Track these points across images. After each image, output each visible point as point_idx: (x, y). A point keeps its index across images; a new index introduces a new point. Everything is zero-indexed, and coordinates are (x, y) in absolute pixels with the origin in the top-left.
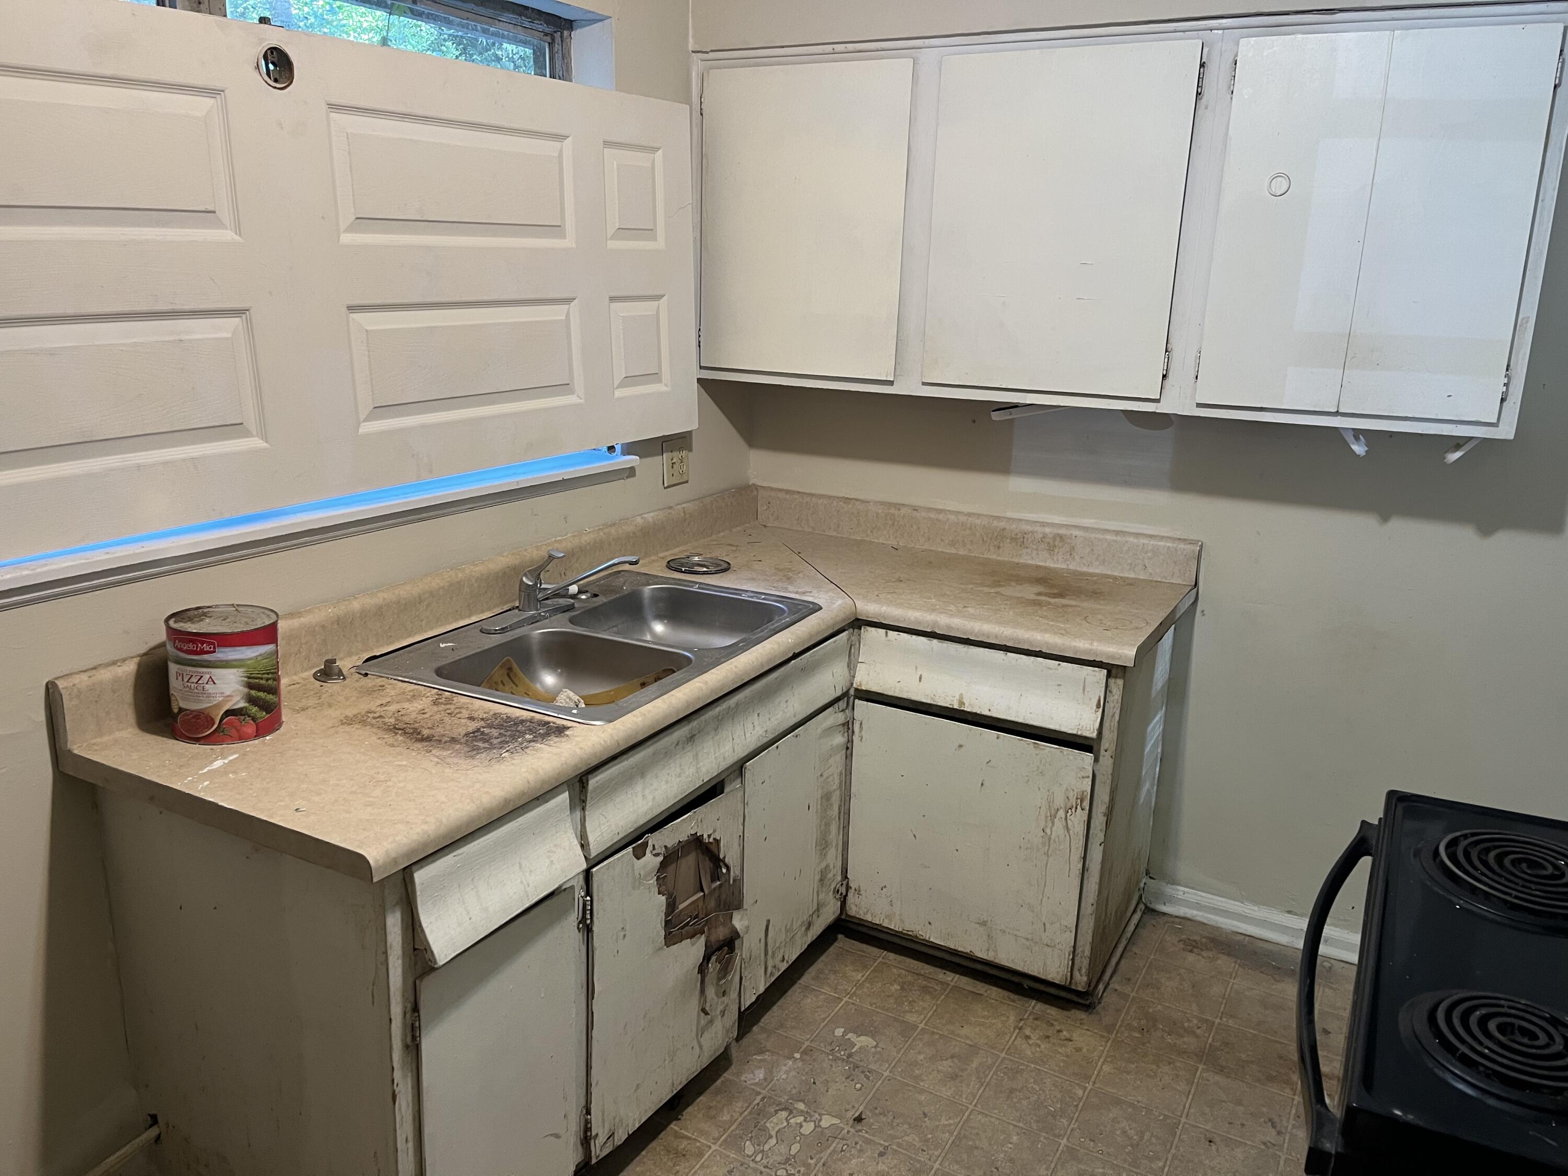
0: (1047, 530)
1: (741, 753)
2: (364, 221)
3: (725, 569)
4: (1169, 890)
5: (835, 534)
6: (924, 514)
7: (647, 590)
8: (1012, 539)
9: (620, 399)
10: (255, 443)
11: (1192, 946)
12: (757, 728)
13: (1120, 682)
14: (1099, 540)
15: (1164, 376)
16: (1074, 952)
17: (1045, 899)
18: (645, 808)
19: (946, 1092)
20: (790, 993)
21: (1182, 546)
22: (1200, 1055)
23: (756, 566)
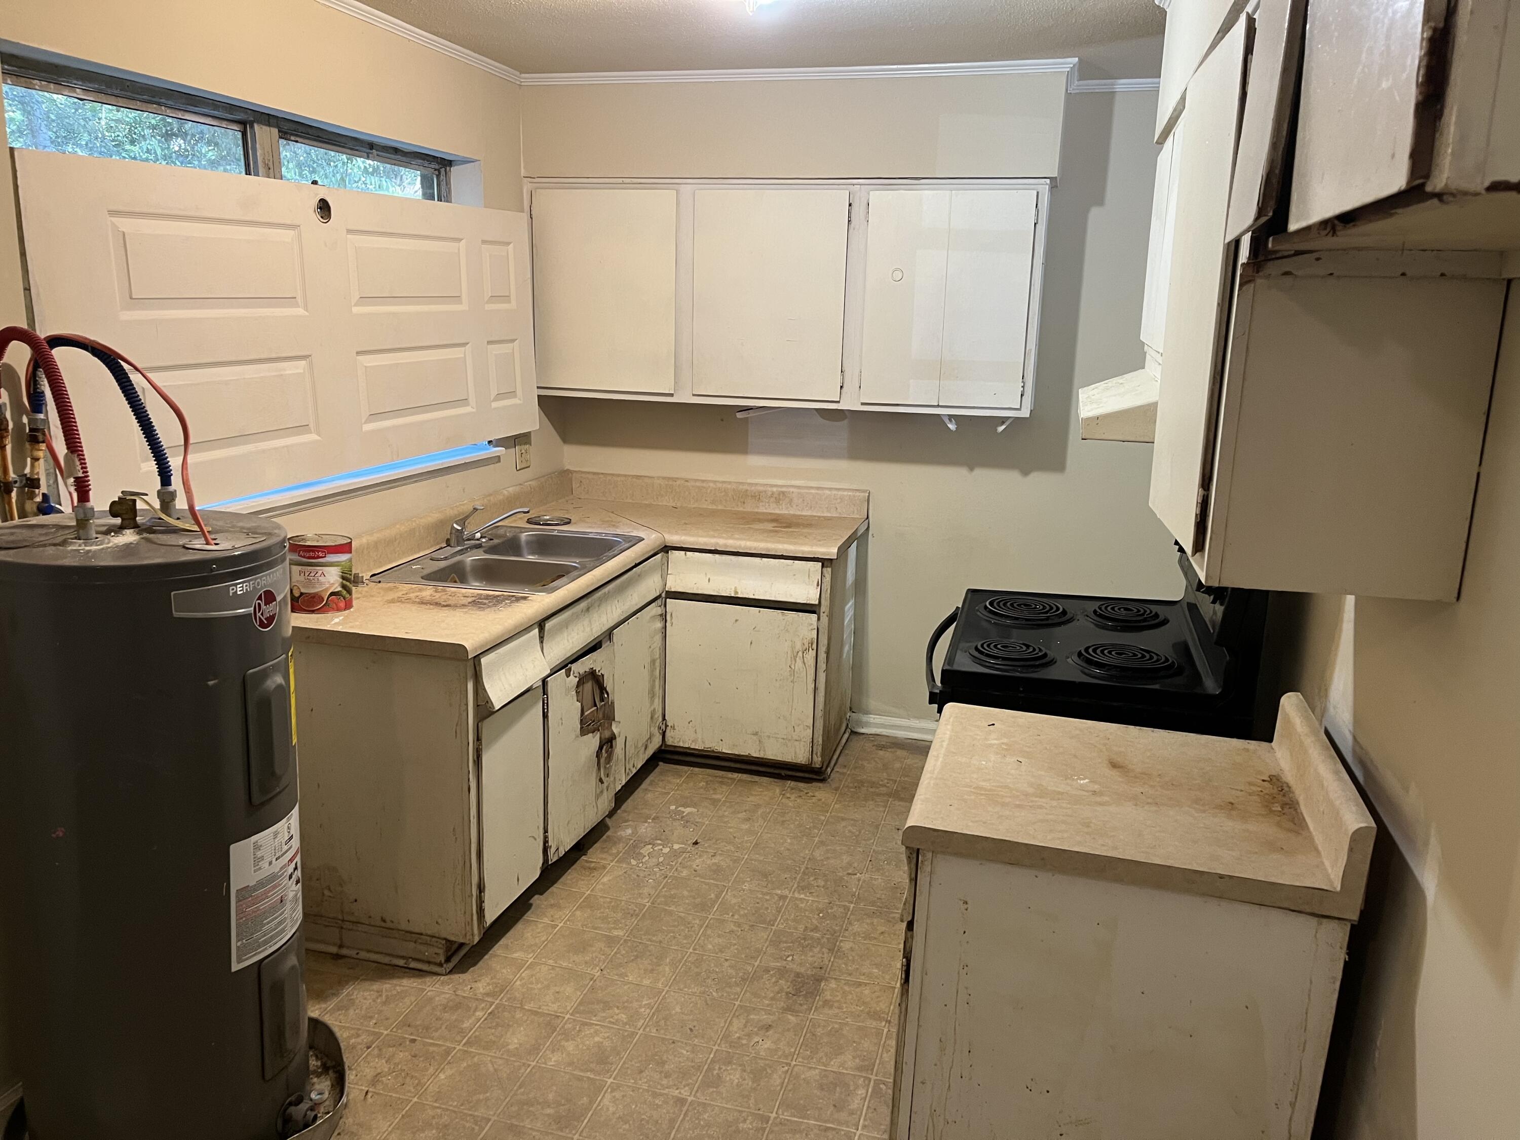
0: (775, 489)
1: (611, 623)
2: (365, 299)
3: (569, 522)
4: (865, 718)
5: (631, 501)
6: (693, 483)
7: (524, 536)
8: (752, 496)
9: (495, 409)
10: (314, 437)
11: (882, 747)
12: (618, 610)
13: (829, 569)
14: (807, 493)
15: (841, 387)
16: (812, 742)
17: (793, 711)
18: (569, 648)
19: (745, 826)
20: (636, 793)
21: (858, 494)
22: (889, 795)
23: (587, 520)
